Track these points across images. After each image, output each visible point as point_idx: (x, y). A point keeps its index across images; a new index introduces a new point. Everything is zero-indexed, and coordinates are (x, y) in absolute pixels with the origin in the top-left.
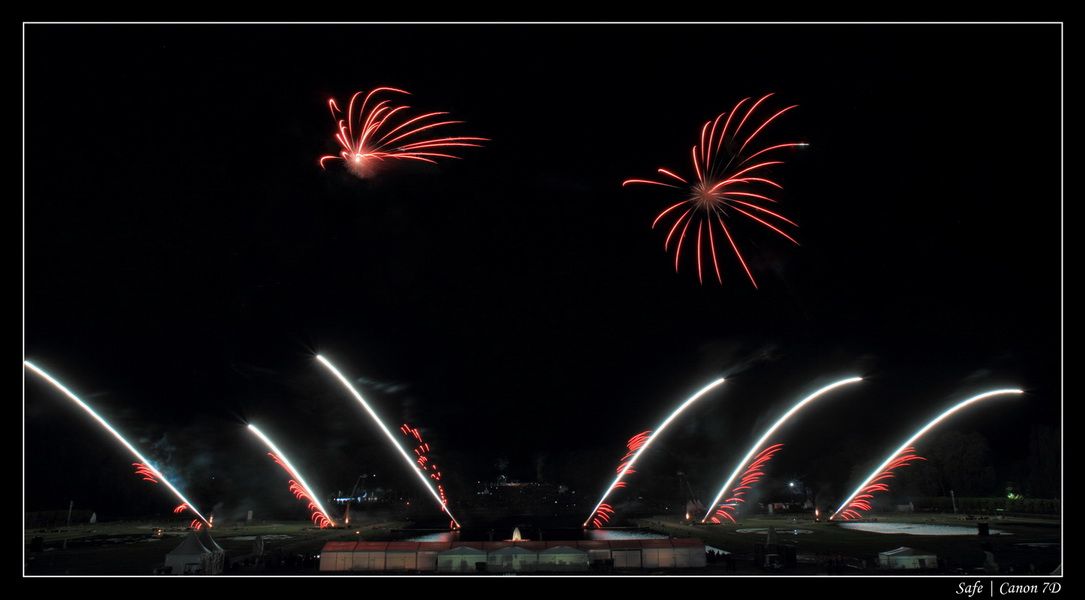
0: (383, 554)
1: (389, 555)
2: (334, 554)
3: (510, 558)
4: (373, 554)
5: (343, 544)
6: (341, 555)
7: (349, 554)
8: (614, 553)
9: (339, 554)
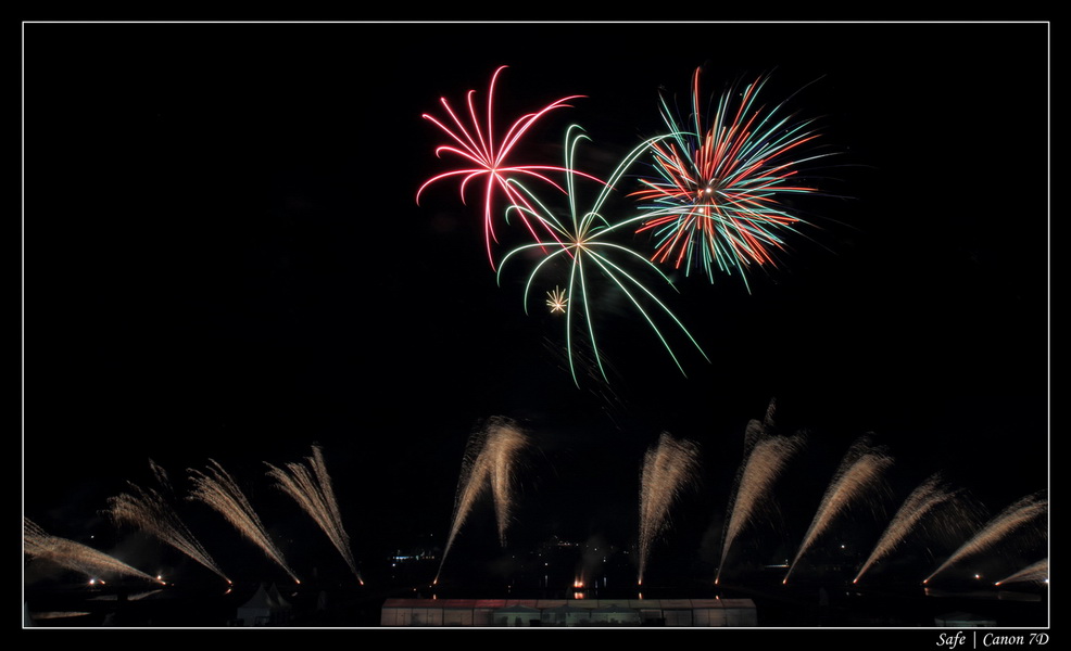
0: (441, 610)
1: (446, 612)
2: (394, 610)
3: (563, 616)
4: (431, 611)
5: (402, 600)
6: (401, 611)
7: (408, 611)
8: (665, 613)
9: (399, 610)
